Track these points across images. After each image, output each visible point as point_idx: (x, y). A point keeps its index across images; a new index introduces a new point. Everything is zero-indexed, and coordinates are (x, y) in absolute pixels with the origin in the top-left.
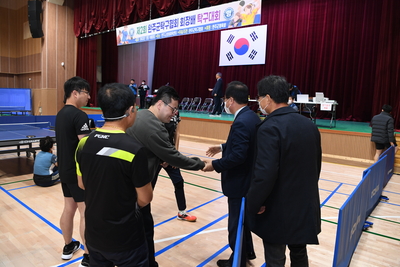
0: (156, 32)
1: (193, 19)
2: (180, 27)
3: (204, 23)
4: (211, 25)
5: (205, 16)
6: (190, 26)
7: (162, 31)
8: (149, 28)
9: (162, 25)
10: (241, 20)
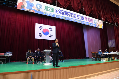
0: (61, 15)
1: (83, 18)
2: (77, 19)
3: (87, 21)
4: (91, 23)
5: (88, 19)
6: (82, 20)
7: (66, 16)
8: (57, 10)
9: (67, 14)
10: (99, 26)
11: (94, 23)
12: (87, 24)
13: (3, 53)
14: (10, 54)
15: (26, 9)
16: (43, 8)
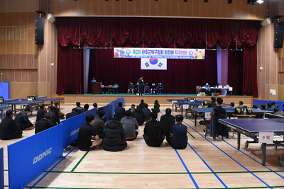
1: (172, 52)
2: (165, 55)
3: (178, 55)
4: (183, 56)
5: (179, 52)
8: (143, 51)
9: (153, 52)
10: (196, 57)
11: (188, 55)
12: (177, 58)
13: (111, 86)
14: (116, 86)
15: (120, 57)
16: (132, 52)
